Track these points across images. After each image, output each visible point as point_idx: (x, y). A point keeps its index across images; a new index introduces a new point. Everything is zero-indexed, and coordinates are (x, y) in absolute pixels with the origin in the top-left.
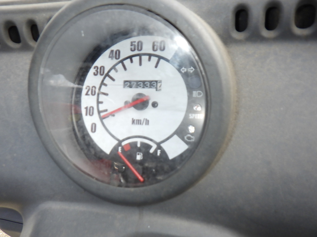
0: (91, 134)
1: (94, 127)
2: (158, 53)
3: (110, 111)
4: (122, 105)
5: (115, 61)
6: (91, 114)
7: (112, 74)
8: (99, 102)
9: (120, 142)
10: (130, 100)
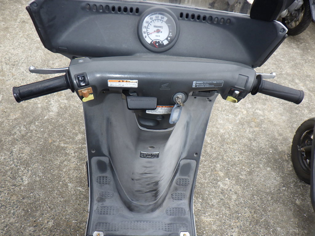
0: (145, 38)
1: (146, 37)
2: (162, 19)
3: (150, 33)
4: (153, 31)
5: (151, 20)
6: (145, 33)
7: (151, 23)
8: (147, 30)
9: (153, 41)
10: (156, 30)
